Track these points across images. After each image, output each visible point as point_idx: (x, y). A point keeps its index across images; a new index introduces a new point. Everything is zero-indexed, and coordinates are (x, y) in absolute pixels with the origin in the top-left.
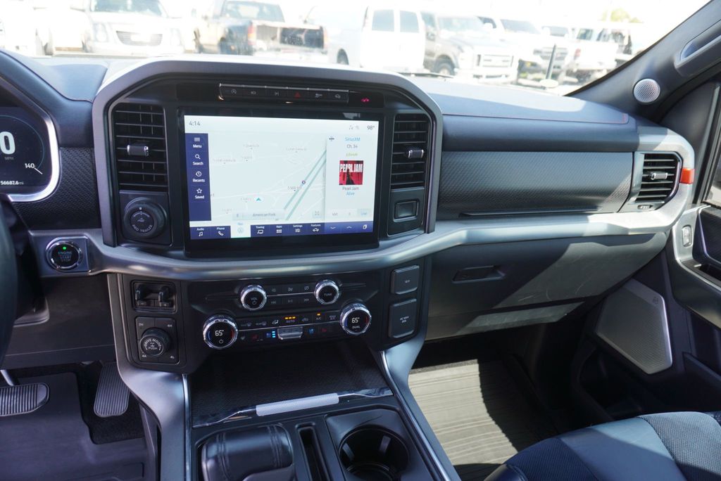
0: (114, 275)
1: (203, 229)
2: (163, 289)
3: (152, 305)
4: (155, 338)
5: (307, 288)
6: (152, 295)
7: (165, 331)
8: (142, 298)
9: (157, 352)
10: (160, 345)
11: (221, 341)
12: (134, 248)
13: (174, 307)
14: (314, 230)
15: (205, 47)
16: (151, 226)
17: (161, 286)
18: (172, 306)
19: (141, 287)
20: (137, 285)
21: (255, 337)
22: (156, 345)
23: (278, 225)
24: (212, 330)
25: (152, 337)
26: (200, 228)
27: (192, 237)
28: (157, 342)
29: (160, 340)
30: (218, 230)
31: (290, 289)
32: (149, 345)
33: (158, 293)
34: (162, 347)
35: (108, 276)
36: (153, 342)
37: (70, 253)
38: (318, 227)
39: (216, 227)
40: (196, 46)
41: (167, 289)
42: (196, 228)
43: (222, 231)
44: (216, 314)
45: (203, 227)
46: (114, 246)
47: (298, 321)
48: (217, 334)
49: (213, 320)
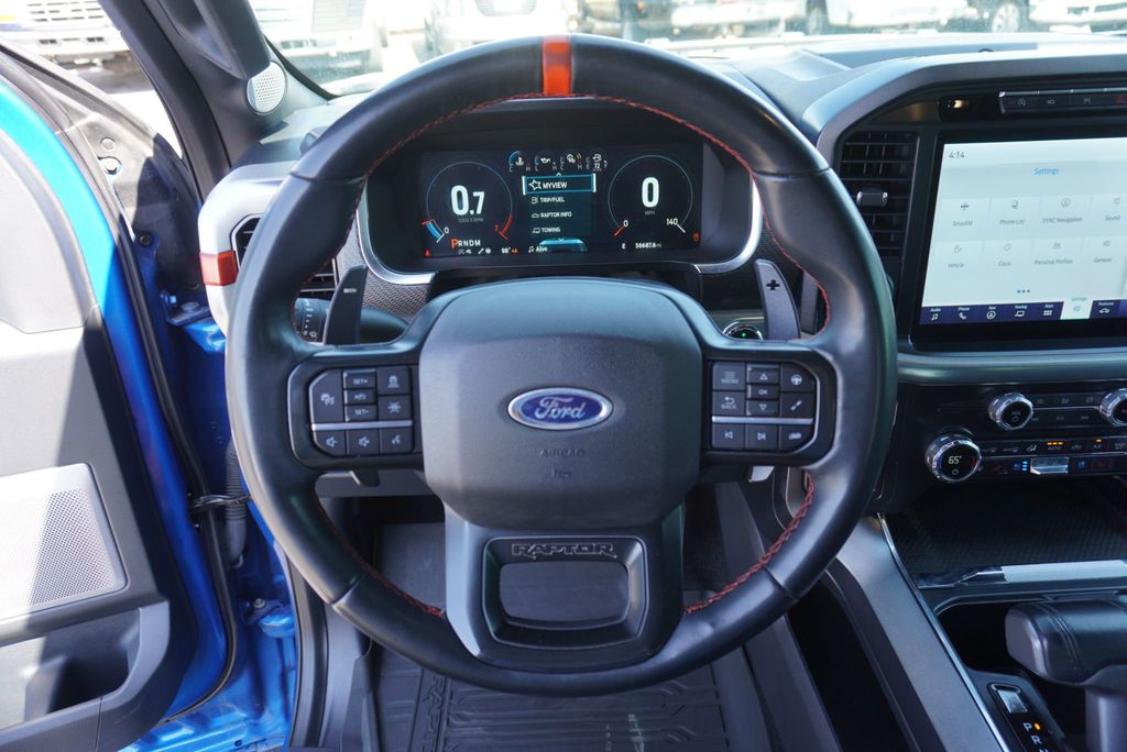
1: (939, 310)
5: (1090, 399)
11: (955, 472)
14: (1101, 312)
15: (593, 7)
21: (997, 469)
23: (1048, 304)
24: (946, 455)
26: (935, 308)
27: (923, 322)
30: (960, 311)
31: (1065, 401)
38: (1108, 307)
39: (957, 307)
40: (579, 7)
42: (930, 308)
43: (965, 313)
44: (952, 433)
45: (939, 307)
46: (813, 334)
47: (1065, 450)
48: (952, 460)
49: (947, 442)
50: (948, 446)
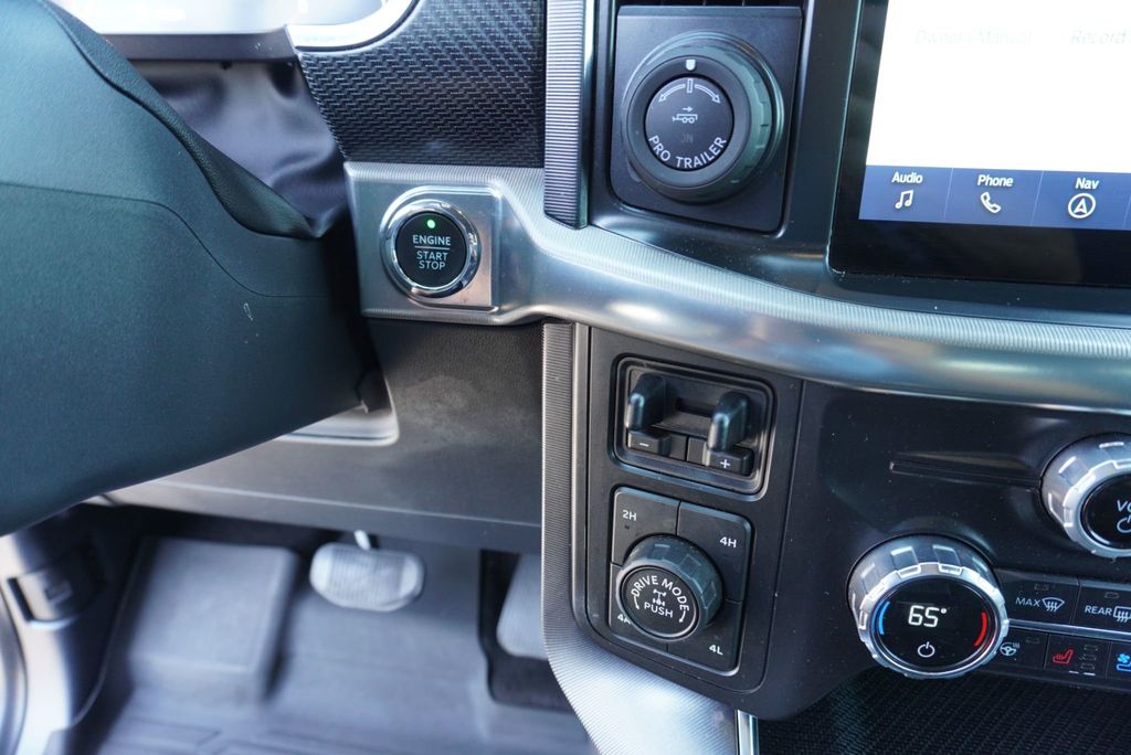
0: (566, 328)
1: (915, 178)
2: (730, 401)
3: (678, 453)
4: (672, 576)
6: (683, 420)
7: (712, 557)
8: (651, 422)
9: (671, 625)
10: (684, 607)
11: (926, 649)
12: (641, 236)
13: (758, 477)
16: (720, 142)
17: (722, 390)
18: (749, 470)
19: (647, 384)
20: (637, 373)
22: (671, 602)
24: (897, 598)
25: (662, 573)
26: (905, 171)
27: (870, 209)
28: (677, 592)
29: (687, 589)
30: (984, 187)
32: (647, 594)
33: (709, 414)
34: (689, 615)
35: (547, 330)
36: (662, 589)
37: (446, 241)
41: (743, 404)
42: (891, 170)
43: (997, 194)
45: (918, 170)
46: (576, 225)
48: (917, 615)
49: (906, 561)
50: (907, 574)
